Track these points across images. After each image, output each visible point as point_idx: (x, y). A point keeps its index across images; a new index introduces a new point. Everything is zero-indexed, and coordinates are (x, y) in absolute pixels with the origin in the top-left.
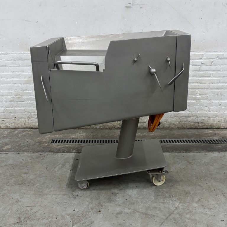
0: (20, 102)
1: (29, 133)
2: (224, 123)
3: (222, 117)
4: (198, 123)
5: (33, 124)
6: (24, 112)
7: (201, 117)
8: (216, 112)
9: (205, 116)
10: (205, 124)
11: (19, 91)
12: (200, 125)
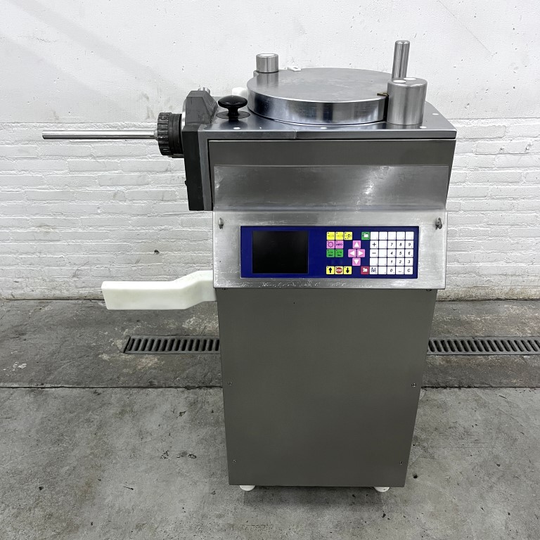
0: (51, 241)
6: (63, 263)
11: (45, 217)
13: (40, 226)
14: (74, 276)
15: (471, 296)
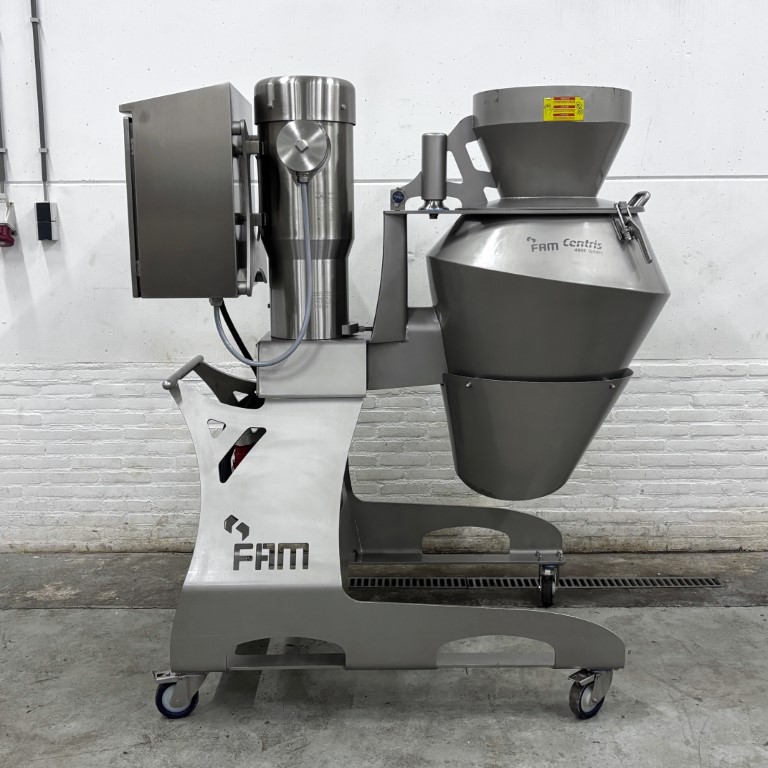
0: (141, 483)
1: (160, 562)
2: (656, 540)
3: (649, 524)
4: (590, 538)
5: (171, 540)
6: (149, 509)
7: (596, 523)
8: (633, 511)
9: (606, 519)
10: (607, 540)
11: (140, 457)
12: (596, 544)
13: (132, 467)
14: (158, 524)
15: (585, 548)
